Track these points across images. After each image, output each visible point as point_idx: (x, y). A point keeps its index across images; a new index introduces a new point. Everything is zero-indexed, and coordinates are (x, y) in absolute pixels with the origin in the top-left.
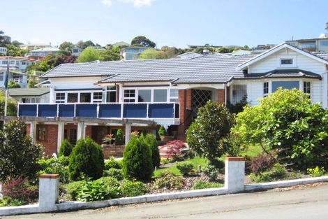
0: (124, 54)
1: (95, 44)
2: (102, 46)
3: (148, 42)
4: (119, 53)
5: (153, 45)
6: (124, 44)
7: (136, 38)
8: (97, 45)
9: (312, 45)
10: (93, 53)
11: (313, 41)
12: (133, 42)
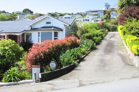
0: (18, 17)
1: (6, 12)
2: (10, 13)
3: (30, 11)
4: (16, 16)
5: (32, 13)
6: (19, 12)
7: (24, 9)
8: (7, 12)
9: (97, 13)
10: (3, 16)
11: (97, 11)
12: (23, 11)
